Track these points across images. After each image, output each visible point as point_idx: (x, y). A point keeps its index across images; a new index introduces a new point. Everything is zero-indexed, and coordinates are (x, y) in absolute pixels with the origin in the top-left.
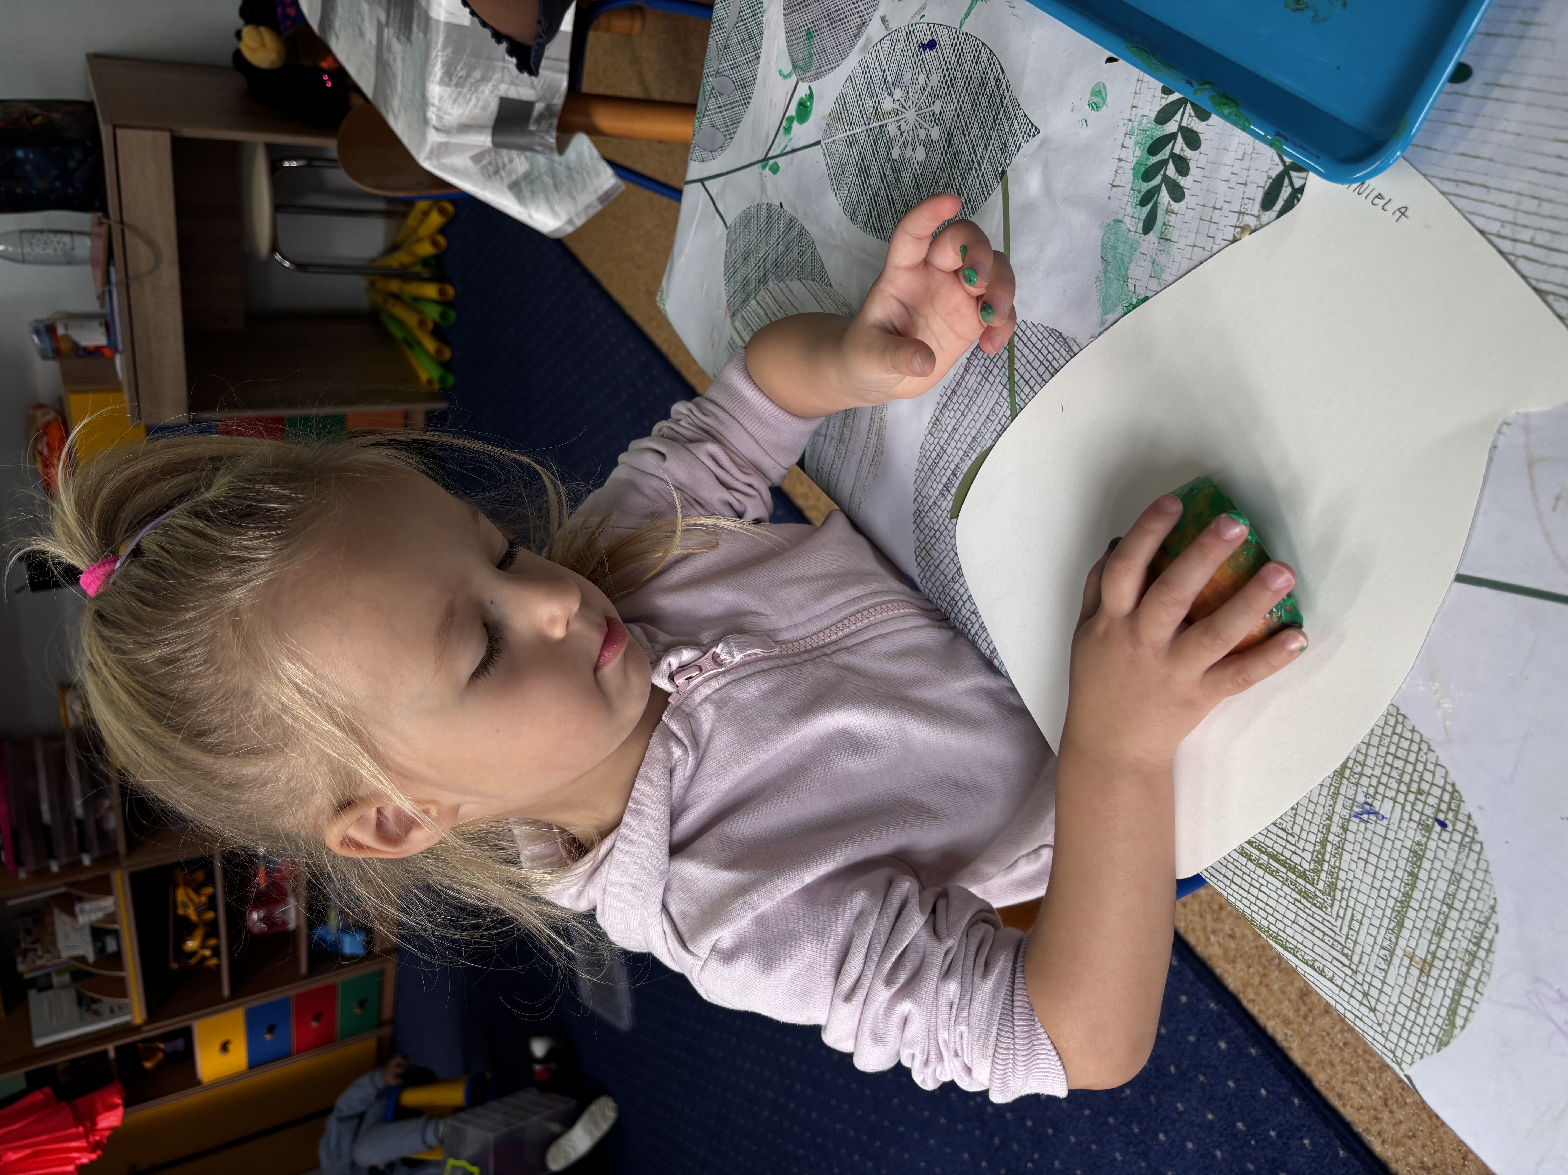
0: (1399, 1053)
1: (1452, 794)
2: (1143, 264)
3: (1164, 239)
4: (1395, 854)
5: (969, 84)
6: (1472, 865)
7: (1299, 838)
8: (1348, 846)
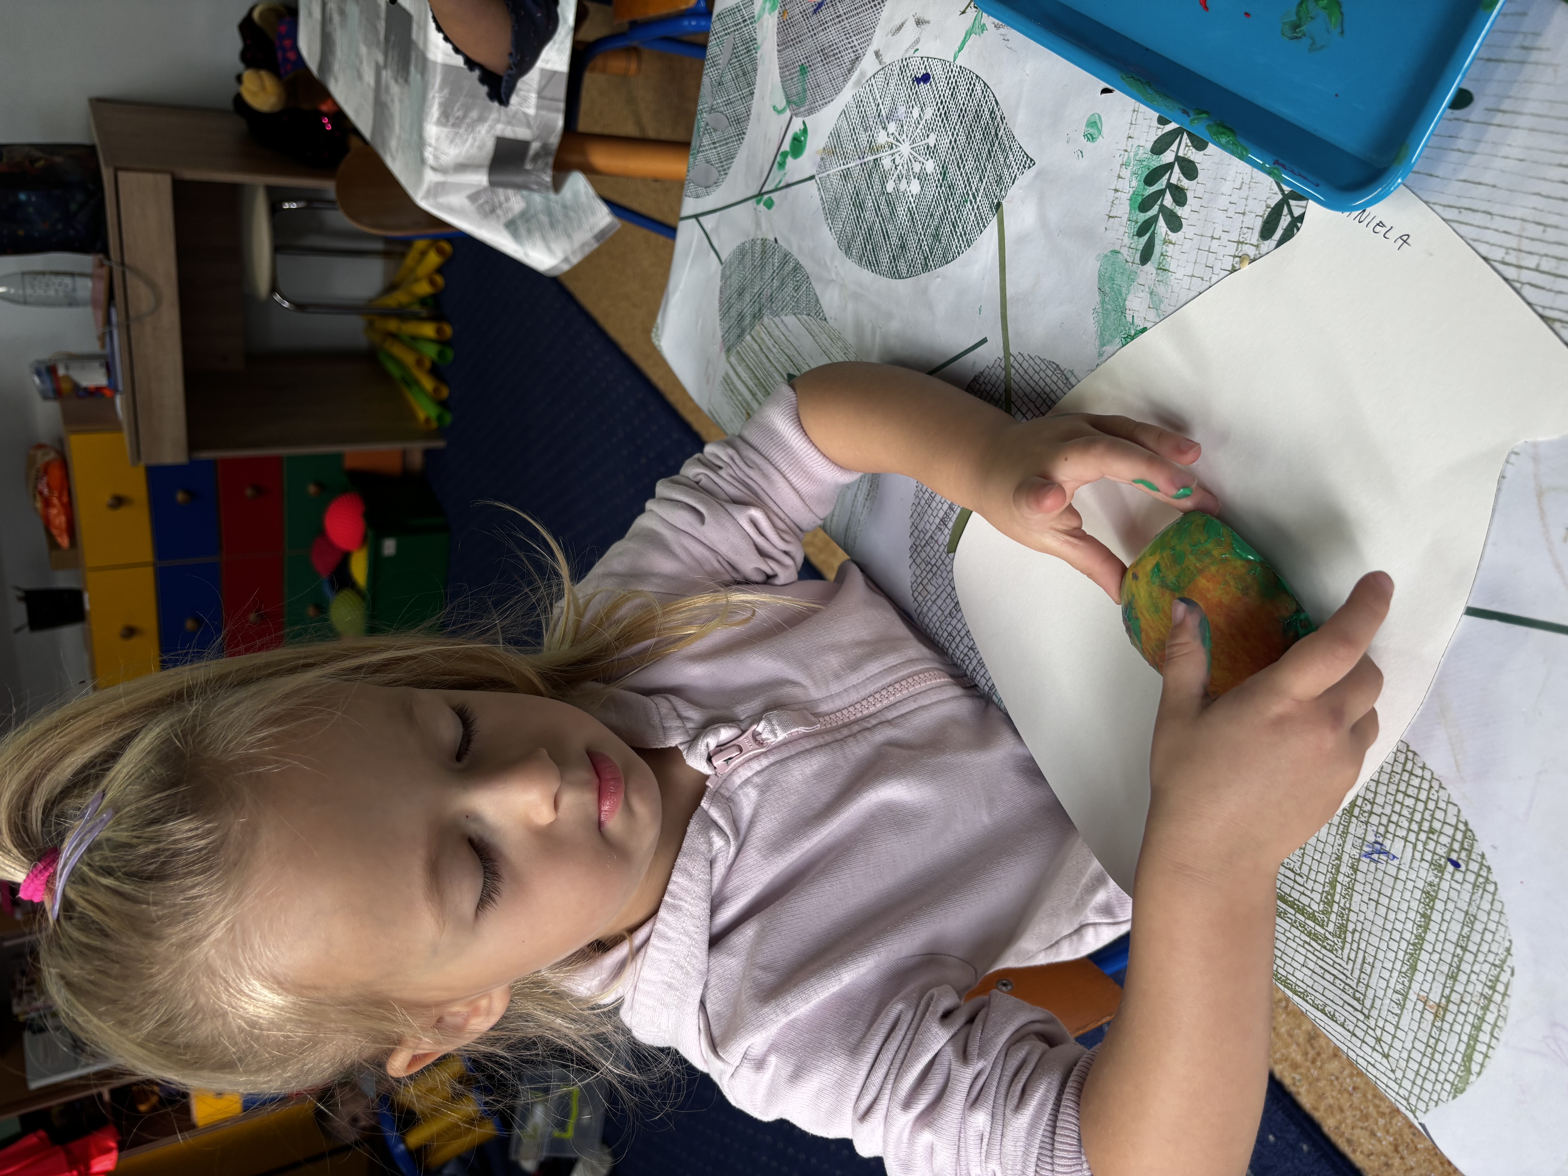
0: (1413, 1100)
1: (1465, 833)
2: (1141, 295)
3: (1161, 269)
4: (1407, 895)
5: (964, 116)
6: (1486, 906)
7: (1308, 878)
8: (1358, 887)
